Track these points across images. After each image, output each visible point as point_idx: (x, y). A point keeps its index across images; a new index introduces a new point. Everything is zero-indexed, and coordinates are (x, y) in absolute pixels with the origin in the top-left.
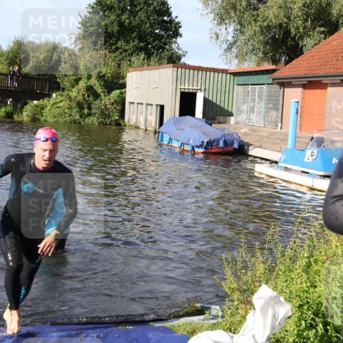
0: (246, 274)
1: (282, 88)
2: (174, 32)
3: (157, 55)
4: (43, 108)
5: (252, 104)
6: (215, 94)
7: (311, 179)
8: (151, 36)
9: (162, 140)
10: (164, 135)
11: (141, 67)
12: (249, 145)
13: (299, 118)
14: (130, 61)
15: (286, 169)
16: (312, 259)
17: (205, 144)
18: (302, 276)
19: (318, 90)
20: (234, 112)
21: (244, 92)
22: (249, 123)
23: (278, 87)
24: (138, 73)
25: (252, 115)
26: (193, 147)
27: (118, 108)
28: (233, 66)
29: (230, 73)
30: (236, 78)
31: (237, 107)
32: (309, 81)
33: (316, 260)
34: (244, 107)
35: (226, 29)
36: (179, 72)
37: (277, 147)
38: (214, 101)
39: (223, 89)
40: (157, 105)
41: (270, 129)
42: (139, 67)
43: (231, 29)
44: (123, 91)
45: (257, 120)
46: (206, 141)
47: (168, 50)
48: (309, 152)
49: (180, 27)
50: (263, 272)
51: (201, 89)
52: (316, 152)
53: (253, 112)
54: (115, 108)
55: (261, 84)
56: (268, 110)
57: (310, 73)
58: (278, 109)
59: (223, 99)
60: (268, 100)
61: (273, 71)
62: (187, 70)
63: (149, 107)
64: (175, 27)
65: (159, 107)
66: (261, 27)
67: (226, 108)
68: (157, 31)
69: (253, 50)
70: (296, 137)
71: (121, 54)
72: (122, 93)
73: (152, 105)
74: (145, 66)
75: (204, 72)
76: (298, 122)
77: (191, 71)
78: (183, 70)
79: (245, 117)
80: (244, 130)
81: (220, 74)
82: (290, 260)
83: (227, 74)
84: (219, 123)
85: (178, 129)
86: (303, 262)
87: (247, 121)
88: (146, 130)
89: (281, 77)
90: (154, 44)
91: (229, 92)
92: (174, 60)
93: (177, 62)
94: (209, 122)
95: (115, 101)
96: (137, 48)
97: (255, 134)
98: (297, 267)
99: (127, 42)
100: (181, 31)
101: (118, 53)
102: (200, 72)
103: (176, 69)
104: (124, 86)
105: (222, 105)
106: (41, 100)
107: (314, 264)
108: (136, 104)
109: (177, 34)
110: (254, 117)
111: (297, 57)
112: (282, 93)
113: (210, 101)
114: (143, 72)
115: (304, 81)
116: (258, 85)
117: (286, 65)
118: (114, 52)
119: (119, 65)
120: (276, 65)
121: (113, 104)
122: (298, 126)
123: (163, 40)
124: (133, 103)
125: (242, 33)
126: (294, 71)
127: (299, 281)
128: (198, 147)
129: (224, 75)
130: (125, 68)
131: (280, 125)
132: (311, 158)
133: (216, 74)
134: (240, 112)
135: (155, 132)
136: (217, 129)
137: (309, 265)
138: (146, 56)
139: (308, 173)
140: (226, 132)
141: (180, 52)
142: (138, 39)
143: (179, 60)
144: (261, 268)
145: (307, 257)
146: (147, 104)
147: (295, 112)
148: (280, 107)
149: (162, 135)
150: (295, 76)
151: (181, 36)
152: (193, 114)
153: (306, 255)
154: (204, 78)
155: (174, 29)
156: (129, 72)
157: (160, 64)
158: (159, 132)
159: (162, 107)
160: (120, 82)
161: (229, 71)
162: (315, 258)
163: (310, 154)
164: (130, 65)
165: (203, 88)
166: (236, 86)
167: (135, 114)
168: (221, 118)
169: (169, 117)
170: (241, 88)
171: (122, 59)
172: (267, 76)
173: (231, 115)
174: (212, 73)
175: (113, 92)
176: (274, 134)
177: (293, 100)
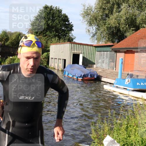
0: (100, 131)
1: (116, 53)
2: (70, 29)
3: (63, 38)
4: (14, 60)
5: (103, 60)
6: (87, 55)
7: (128, 91)
8: (61, 30)
9: (65, 74)
10: (66, 72)
11: (56, 43)
12: (101, 77)
13: (123, 66)
14: (51, 40)
15: (117, 87)
16: (128, 125)
17: (82, 76)
18: (124, 132)
19: (131, 54)
20: (95, 63)
21: (100, 54)
22: (102, 67)
23: (114, 52)
24: (55, 45)
25: (103, 64)
26: (77, 77)
27: (46, 60)
28: (95, 43)
29: (94, 46)
30: (96, 48)
31: (97, 61)
32: (127, 50)
33: (130, 125)
34: (100, 61)
35: (92, 28)
36: (72, 46)
37: (114, 78)
38: (87, 58)
39: (91, 53)
40: (63, 59)
41: (110, 70)
42: (55, 43)
43: (94, 28)
44: (48, 53)
45: (105, 66)
46: (83, 74)
47: (67, 36)
48: (127, 80)
49: (73, 27)
50: (107, 130)
51: (81, 53)
52: (130, 80)
53: (104, 63)
54: (45, 60)
55: (107, 51)
56: (110, 62)
57: (127, 47)
58: (114, 62)
59: (91, 57)
60: (110, 58)
61: (112, 46)
62: (76, 45)
63: (59, 60)
64: (71, 27)
65: (63, 60)
66: (107, 27)
67: (92, 61)
68: (63, 28)
69: (104, 37)
70: (122, 74)
71: (48, 37)
72: (48, 54)
73: (60, 59)
74: (58, 43)
75: (83, 46)
76: (123, 67)
77: (78, 45)
78: (74, 45)
79: (100, 65)
80: (100, 71)
81: (90, 47)
82: (119, 125)
83: (92, 46)
84: (89, 67)
85: (72, 70)
86: (125, 126)
87: (101, 67)
88: (58, 70)
89: (115, 48)
90: (62, 34)
91: (93, 54)
92: (70, 40)
93: (71, 41)
94: (85, 67)
95: (45, 57)
96: (55, 35)
97: (104, 72)
98: (122, 128)
99: (51, 32)
100: (73, 28)
101: (46, 37)
102: (81, 46)
103: (71, 44)
104: (49, 51)
105: (90, 60)
106: (14, 56)
107: (129, 127)
108: (54, 59)
109: (71, 29)
110: (104, 65)
111: (122, 40)
112: (115, 55)
113: (85, 58)
114: (57, 45)
115: (125, 50)
116: (105, 51)
117: (117, 43)
118: (45, 37)
119: (47, 42)
120: (113, 43)
121: (44, 58)
122: (123, 69)
123: (66, 32)
124: (53, 58)
125: (99, 30)
126: (121, 46)
127: (123, 134)
128: (79, 77)
129: (91, 47)
130: (49, 43)
131: (115, 68)
132: (128, 83)
133: (88, 46)
134: (98, 63)
135: (62, 71)
136: (88, 70)
137: (127, 128)
138: (58, 39)
139: (127, 89)
140: (92, 71)
141: (73, 37)
142: (55, 31)
143: (73, 41)
144: (107, 129)
145: (127, 124)
146: (59, 59)
147: (121, 63)
148: (115, 61)
149: (65, 72)
150: (121, 48)
151: (73, 30)
152: (78, 63)
153: (126, 123)
154: (83, 48)
155: (70, 27)
156: (51, 45)
157: (64, 42)
158: (64, 71)
159: (65, 60)
160: (47, 49)
161: (93, 46)
162: (130, 124)
163: (127, 81)
164: (51, 42)
165: (82, 52)
166: (96, 52)
167: (54, 63)
168: (90, 65)
169: (68, 64)
170: (98, 53)
171: (48, 40)
172: (110, 48)
173: (94, 64)
174: (86, 46)
175: (44, 54)
176: (112, 72)
177: (120, 58)
